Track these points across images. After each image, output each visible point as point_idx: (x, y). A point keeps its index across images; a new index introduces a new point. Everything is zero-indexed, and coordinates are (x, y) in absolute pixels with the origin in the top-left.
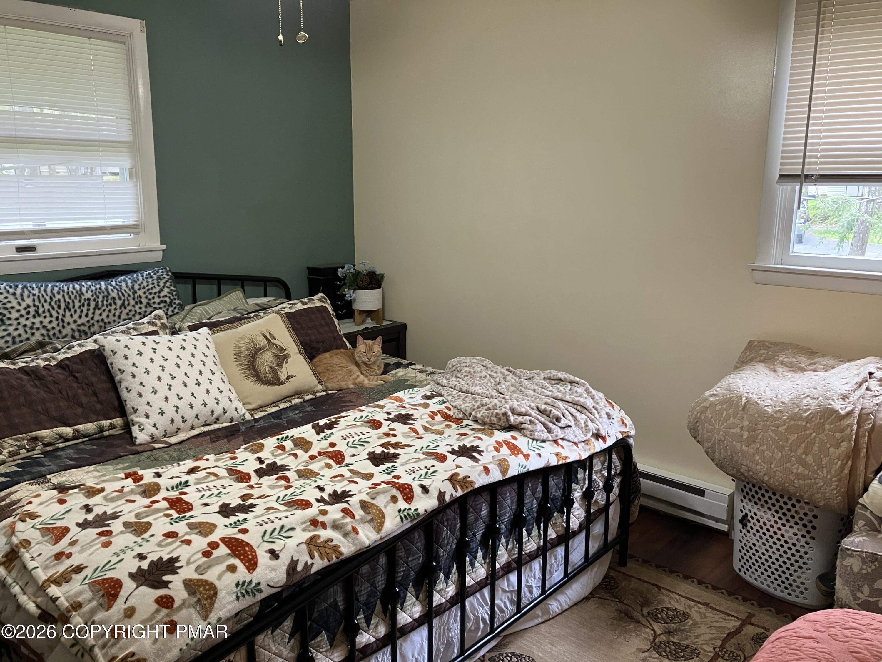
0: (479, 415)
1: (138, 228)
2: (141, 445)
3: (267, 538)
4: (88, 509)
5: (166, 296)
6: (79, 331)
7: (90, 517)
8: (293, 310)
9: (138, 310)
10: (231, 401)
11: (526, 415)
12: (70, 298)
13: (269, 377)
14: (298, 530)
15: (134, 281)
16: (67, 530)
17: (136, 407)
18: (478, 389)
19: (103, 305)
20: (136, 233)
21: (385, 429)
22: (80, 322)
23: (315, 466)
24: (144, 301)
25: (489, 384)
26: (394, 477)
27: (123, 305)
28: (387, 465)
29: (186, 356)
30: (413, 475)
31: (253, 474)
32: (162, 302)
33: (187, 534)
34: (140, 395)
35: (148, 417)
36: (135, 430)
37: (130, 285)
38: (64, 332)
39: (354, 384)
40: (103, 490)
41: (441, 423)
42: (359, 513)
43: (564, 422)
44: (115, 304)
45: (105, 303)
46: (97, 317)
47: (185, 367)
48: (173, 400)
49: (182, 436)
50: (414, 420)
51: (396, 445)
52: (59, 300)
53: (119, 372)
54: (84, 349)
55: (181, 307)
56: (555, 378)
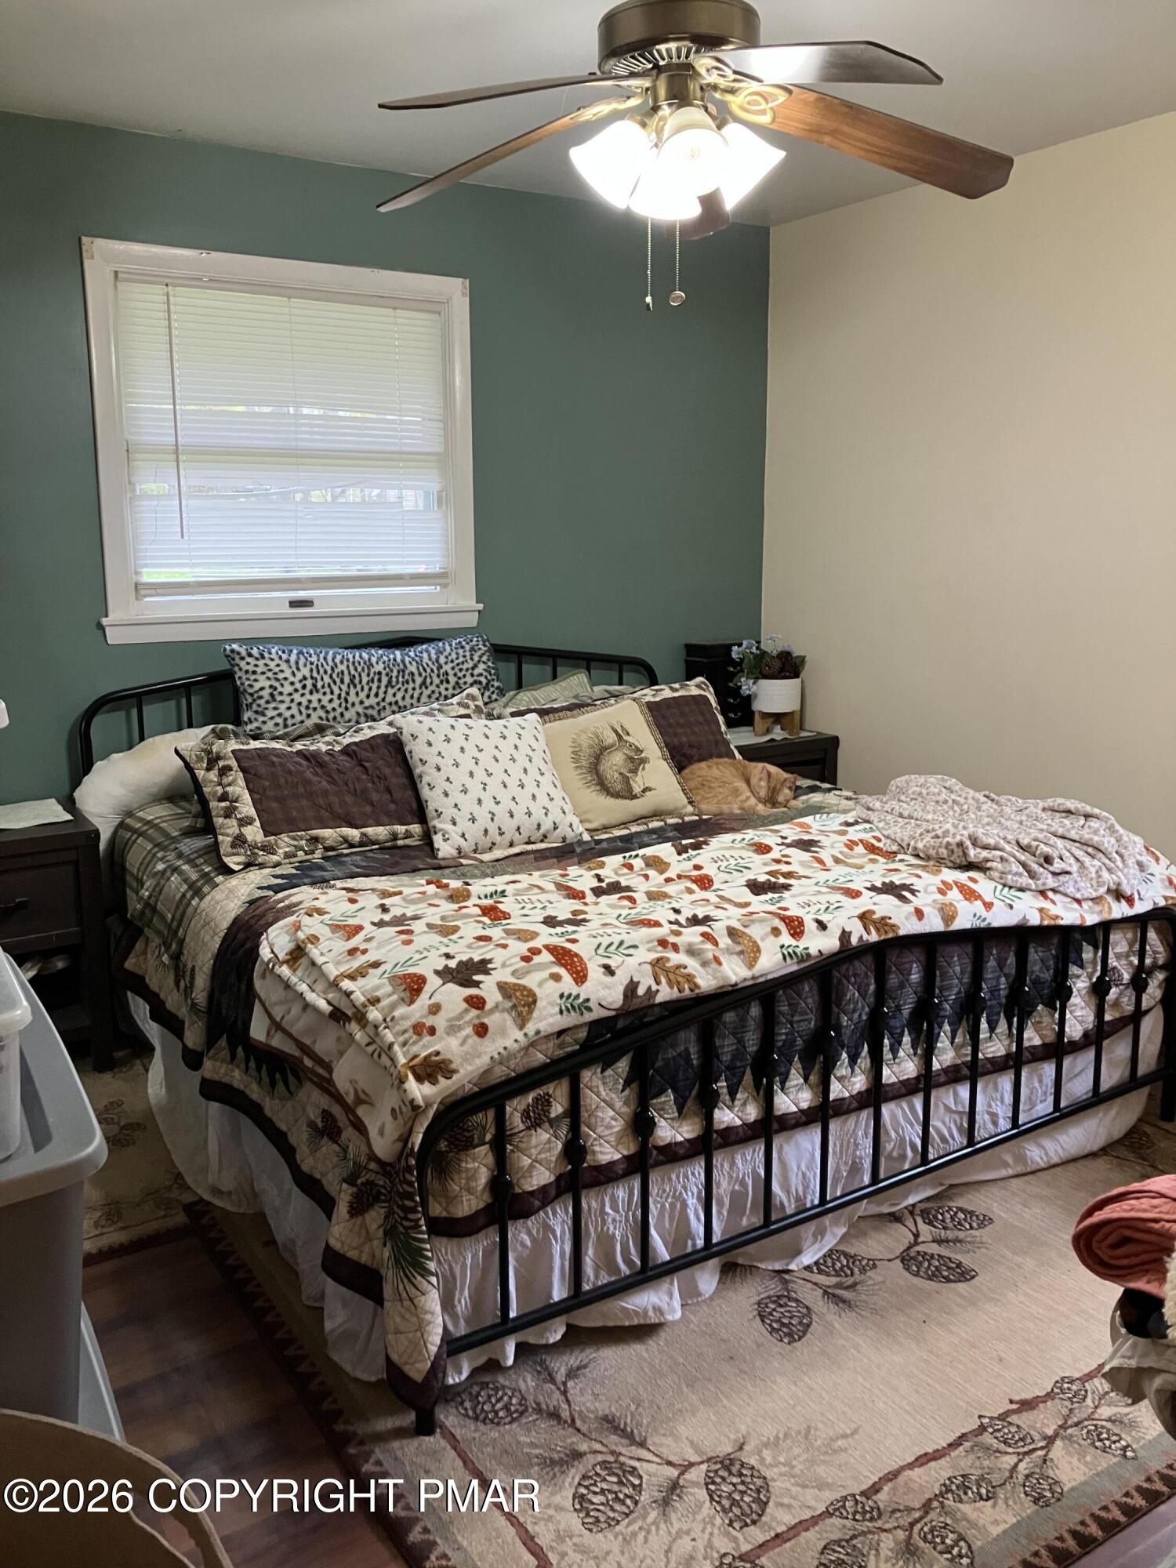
0: (920, 845)
1: (447, 577)
2: (444, 859)
3: (601, 951)
4: (384, 909)
5: (480, 675)
6: (366, 715)
7: (387, 917)
8: (658, 699)
9: (444, 693)
10: (564, 812)
11: (995, 849)
12: (356, 669)
13: (619, 787)
14: (642, 949)
15: (439, 652)
16: (359, 929)
17: (440, 810)
18: (930, 817)
19: (397, 682)
20: (444, 586)
21: (775, 854)
22: (367, 703)
23: (670, 889)
24: (452, 680)
25: (951, 813)
26: (780, 908)
27: (424, 683)
28: (770, 895)
29: (506, 747)
30: (807, 909)
31: (589, 893)
32: (475, 682)
33: (502, 938)
34: (446, 795)
35: (454, 824)
36: (438, 840)
37: (434, 657)
38: (347, 715)
40: (400, 893)
41: (863, 856)
42: (724, 941)
43: (1058, 865)
44: (414, 681)
45: (401, 679)
46: (389, 698)
47: (504, 762)
48: (489, 804)
49: (498, 853)
50: (820, 847)
51: (789, 875)
52: (342, 672)
53: (419, 763)
54: (375, 733)
55: (502, 692)
56: (1062, 808)
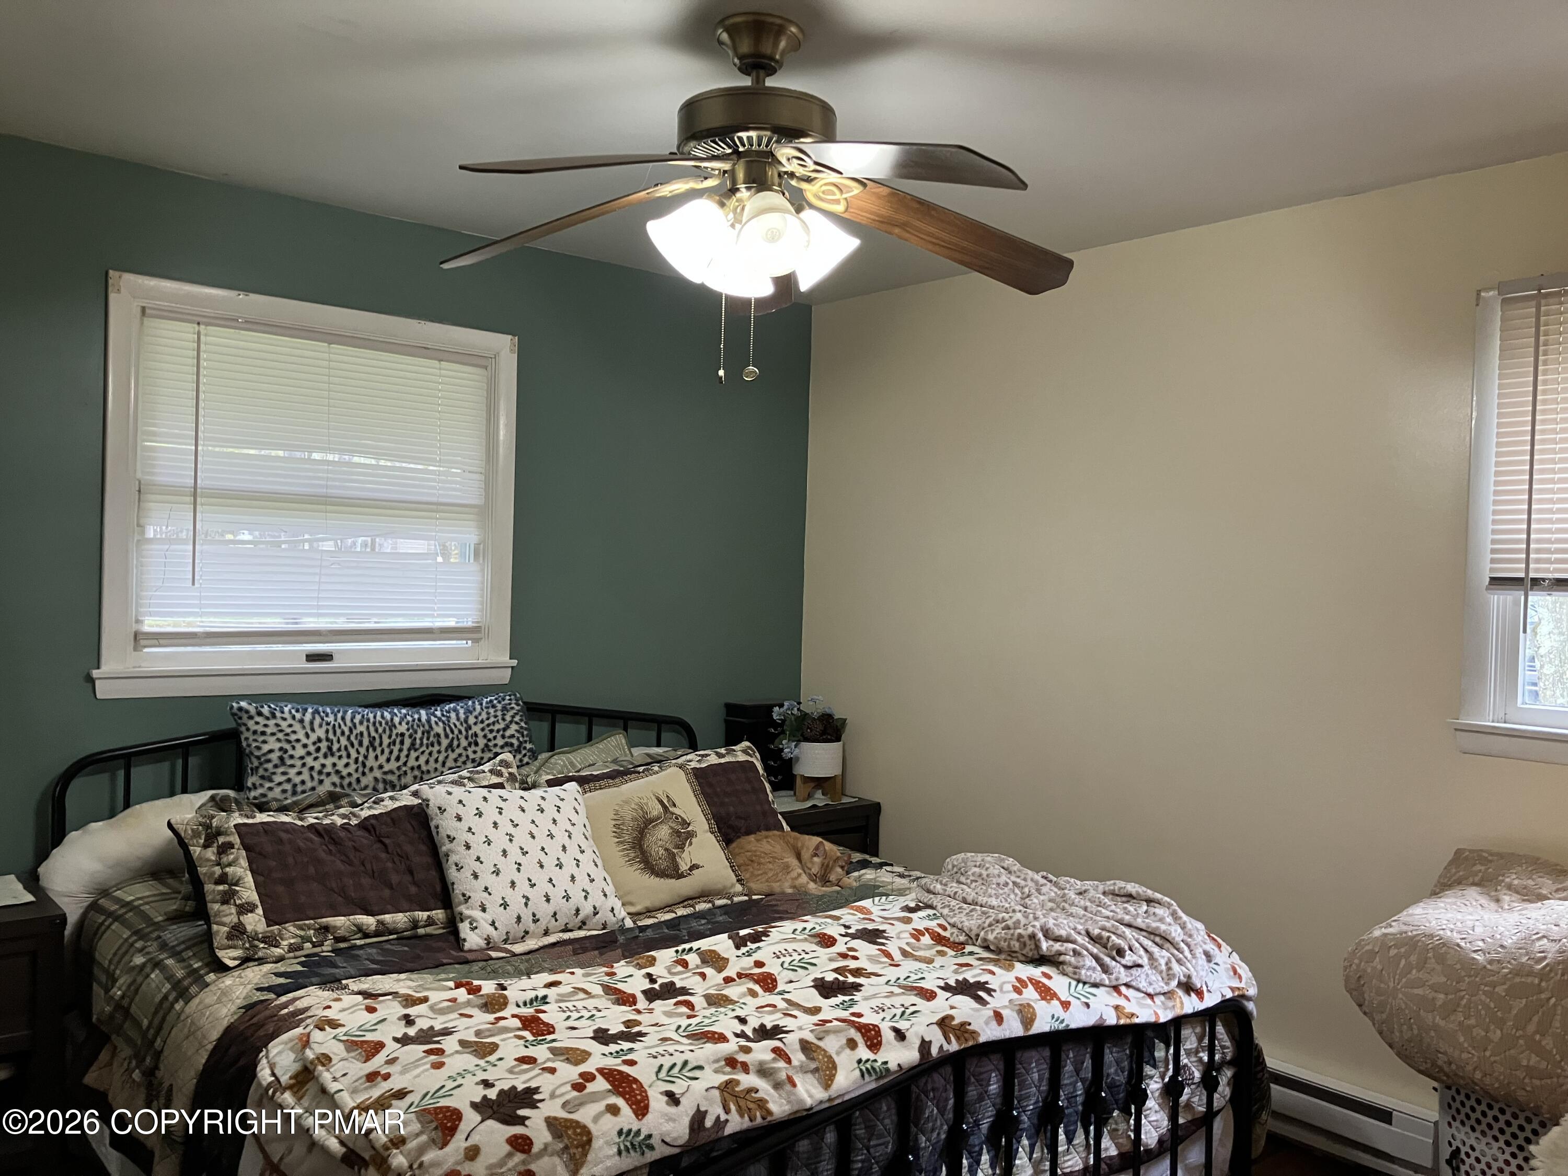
0: (991, 937)
1: (479, 632)
2: (470, 951)
3: (663, 1074)
4: (409, 1021)
5: (512, 736)
6: (385, 781)
7: (412, 1031)
8: (704, 765)
9: (472, 756)
10: (605, 895)
11: (1068, 940)
12: (376, 731)
13: (664, 864)
14: (708, 1071)
15: (469, 712)
16: (379, 1046)
17: (468, 894)
18: (994, 902)
19: (421, 744)
20: (476, 641)
21: (840, 947)
22: (387, 768)
23: (733, 992)
24: (482, 742)
25: (1012, 896)
26: (853, 1014)
27: (450, 745)
28: (841, 998)
29: (544, 822)
30: (882, 1015)
31: (640, 997)
32: (506, 744)
33: (549, 1060)
34: (476, 876)
35: (484, 910)
36: (464, 929)
37: (462, 716)
38: (364, 781)
39: (794, 887)
40: (425, 1000)
41: (929, 947)
42: (798, 1058)
43: (1129, 958)
44: (439, 743)
45: (425, 741)
46: (412, 762)
47: (542, 839)
48: (523, 887)
49: (532, 944)
50: (886, 938)
51: (857, 972)
52: (362, 734)
53: (447, 840)
54: (397, 804)
55: (534, 755)
56: (1122, 892)
